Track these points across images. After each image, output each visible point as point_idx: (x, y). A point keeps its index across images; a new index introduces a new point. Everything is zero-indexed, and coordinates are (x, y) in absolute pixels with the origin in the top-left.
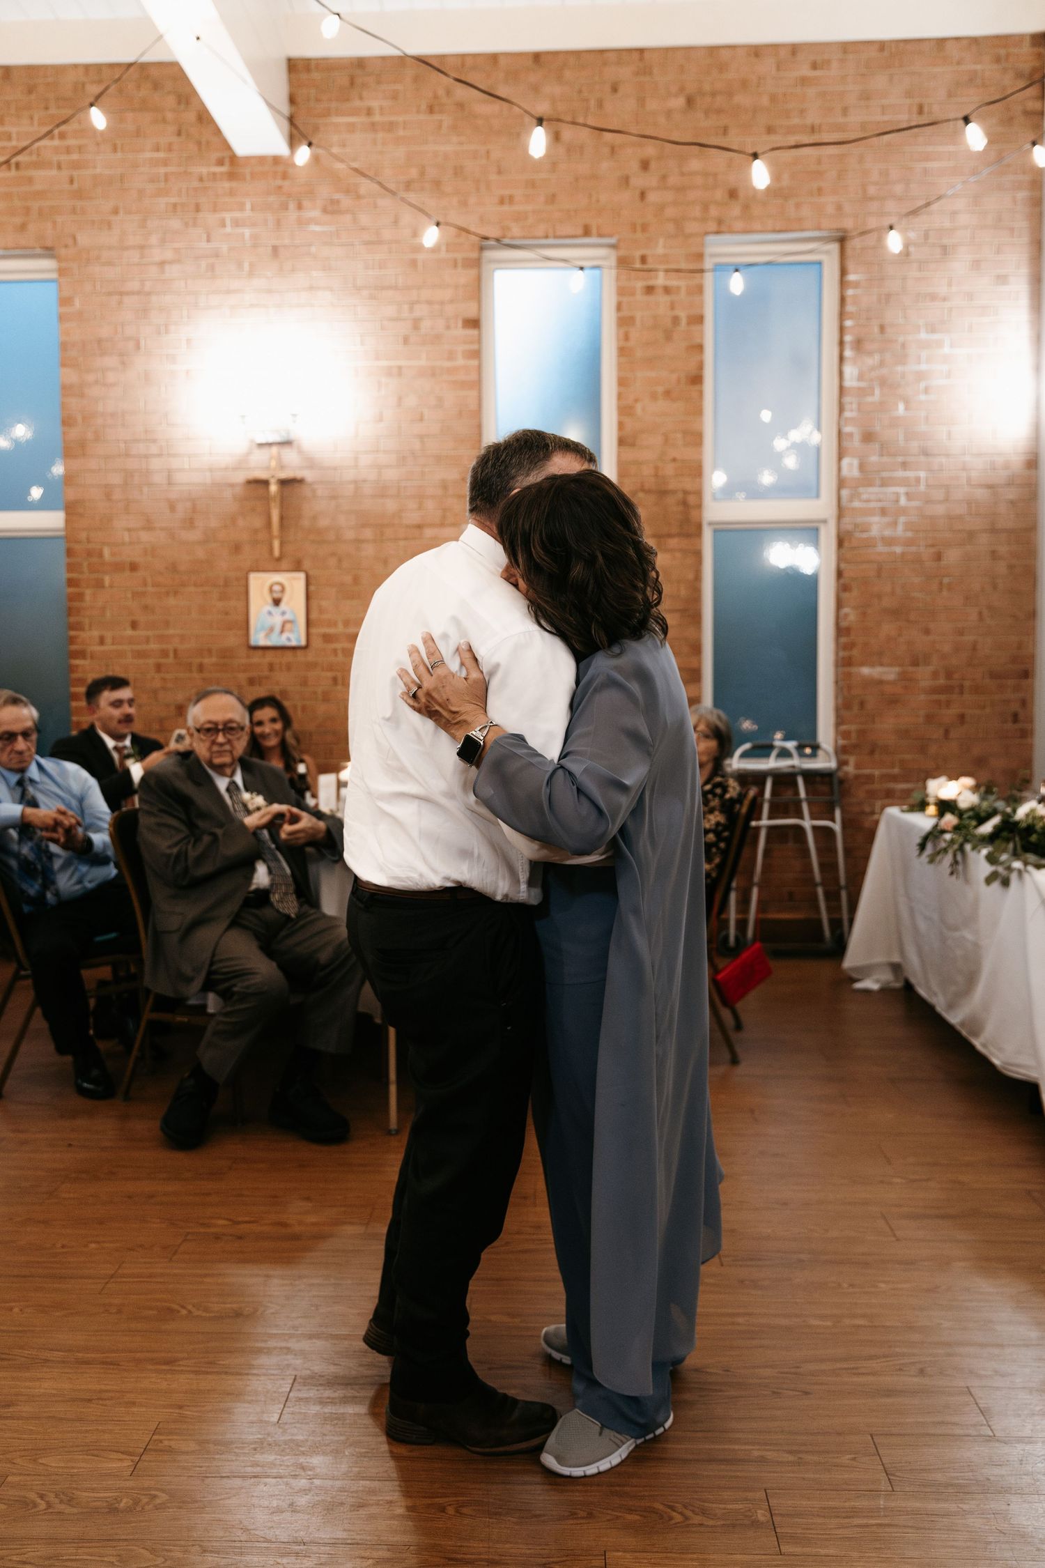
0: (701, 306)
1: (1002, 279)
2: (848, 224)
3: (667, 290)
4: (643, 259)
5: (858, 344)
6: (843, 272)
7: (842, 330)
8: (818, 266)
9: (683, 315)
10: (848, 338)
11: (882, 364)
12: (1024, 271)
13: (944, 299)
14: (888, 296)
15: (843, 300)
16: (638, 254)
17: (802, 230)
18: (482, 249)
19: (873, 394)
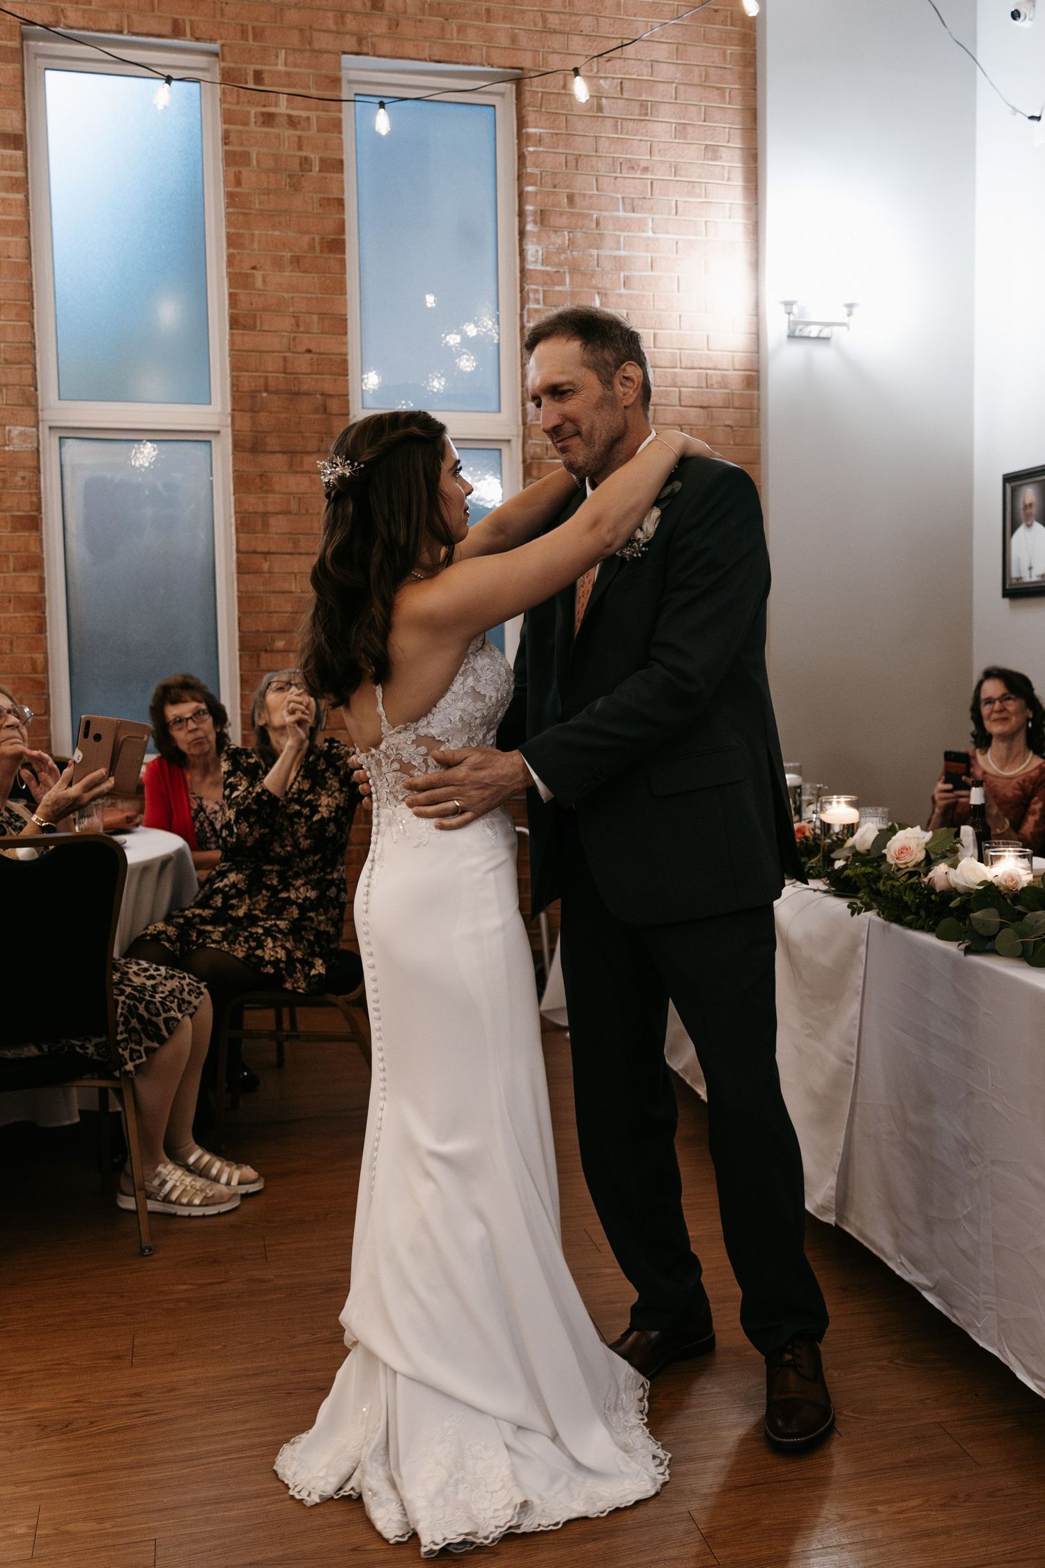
0: (340, 147)
1: (712, 151)
2: (526, 61)
3: (292, 122)
4: (258, 76)
5: (543, 216)
6: (521, 123)
7: (521, 195)
8: (492, 108)
9: (315, 157)
10: (529, 208)
11: (572, 241)
12: (737, 143)
13: (646, 169)
14: (578, 158)
15: (521, 157)
16: (251, 68)
17: (469, 64)
18: (23, 37)
19: (562, 283)
